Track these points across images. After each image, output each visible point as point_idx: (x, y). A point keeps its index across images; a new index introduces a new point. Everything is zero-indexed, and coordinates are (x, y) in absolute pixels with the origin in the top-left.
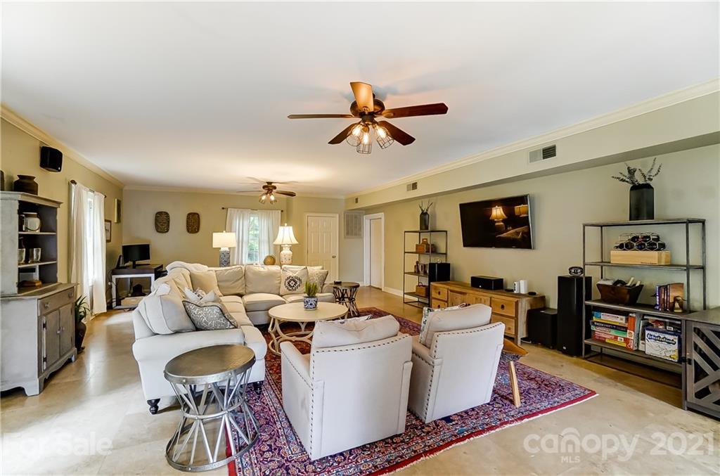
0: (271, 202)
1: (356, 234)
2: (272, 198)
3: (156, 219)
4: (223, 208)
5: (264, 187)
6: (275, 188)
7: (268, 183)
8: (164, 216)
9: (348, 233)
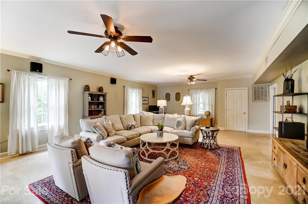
0: (193, 85)
1: (262, 99)
2: (194, 83)
3: (166, 96)
4: (188, 90)
5: (189, 78)
6: (194, 78)
7: (190, 76)
8: (168, 95)
9: (255, 99)
